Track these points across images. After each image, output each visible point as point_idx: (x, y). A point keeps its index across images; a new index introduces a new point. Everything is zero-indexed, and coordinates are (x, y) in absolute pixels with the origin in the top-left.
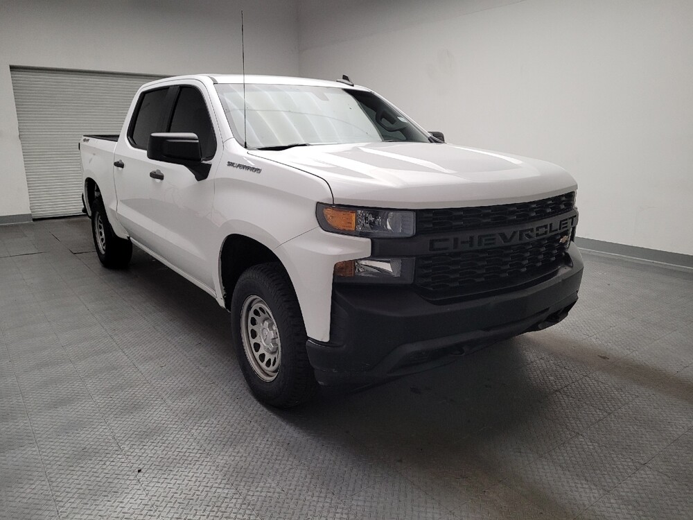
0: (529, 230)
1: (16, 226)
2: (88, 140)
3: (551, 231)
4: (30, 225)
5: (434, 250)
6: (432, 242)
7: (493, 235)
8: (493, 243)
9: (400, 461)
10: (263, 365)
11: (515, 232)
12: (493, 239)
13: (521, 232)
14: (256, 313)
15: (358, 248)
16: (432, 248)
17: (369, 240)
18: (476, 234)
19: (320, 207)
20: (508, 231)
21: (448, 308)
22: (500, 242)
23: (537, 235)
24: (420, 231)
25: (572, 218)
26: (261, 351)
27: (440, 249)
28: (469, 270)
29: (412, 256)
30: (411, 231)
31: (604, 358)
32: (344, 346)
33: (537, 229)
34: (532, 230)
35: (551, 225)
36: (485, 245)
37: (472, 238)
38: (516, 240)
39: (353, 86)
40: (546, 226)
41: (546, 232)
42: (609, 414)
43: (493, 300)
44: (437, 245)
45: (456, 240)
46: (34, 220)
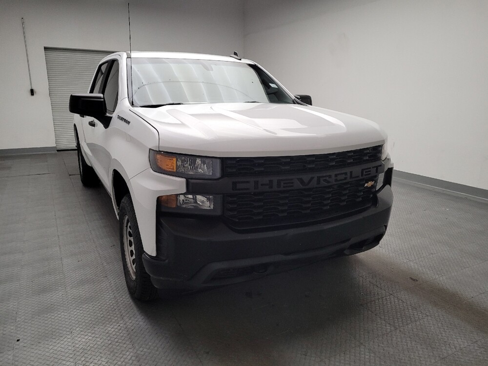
0: (328, 176)
1: (45, 154)
3: (351, 177)
4: (56, 154)
5: (236, 190)
6: (234, 184)
7: (292, 179)
8: (292, 186)
9: (208, 353)
11: (312, 178)
12: (292, 183)
13: (319, 178)
15: (175, 186)
16: (234, 188)
17: (184, 180)
18: (275, 179)
19: (151, 153)
20: (306, 177)
21: (249, 237)
22: (297, 185)
23: (336, 180)
24: (224, 174)
25: (377, 167)
26: (134, 256)
27: (242, 189)
28: (272, 207)
29: (220, 194)
30: (218, 175)
31: (414, 280)
32: (167, 261)
33: (336, 175)
34: (330, 176)
35: (351, 172)
36: (284, 187)
37: (271, 181)
38: (314, 184)
39: (240, 60)
40: (346, 174)
41: (346, 178)
42: (396, 329)
43: (292, 232)
44: (239, 186)
45: (256, 183)
46: (58, 151)
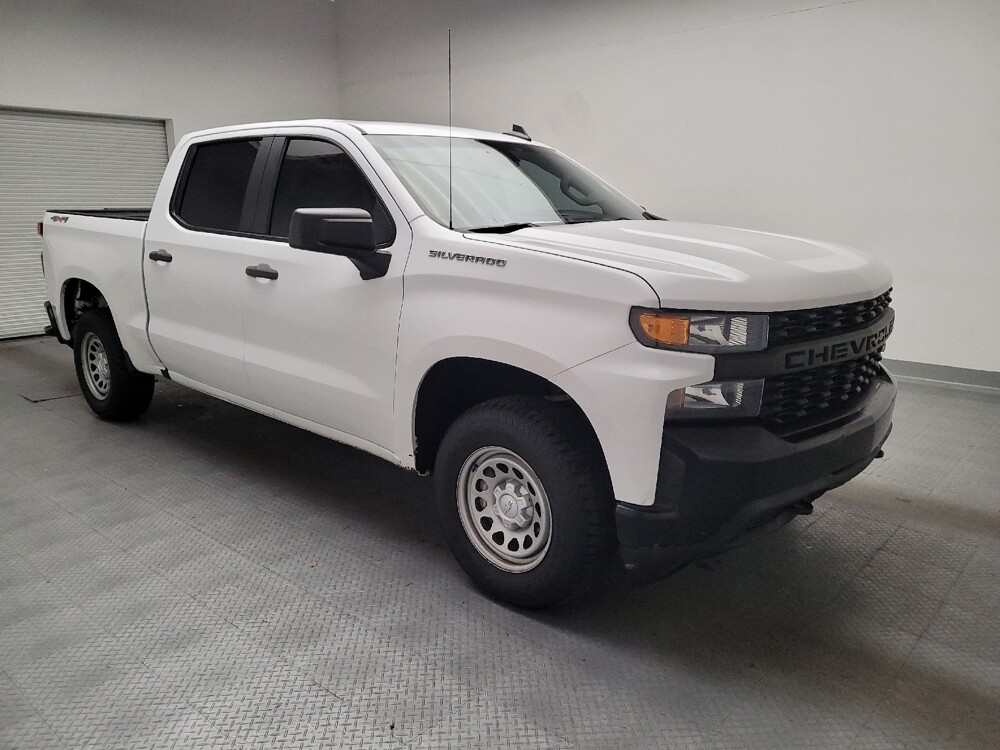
0: (875, 336)
2: (66, 219)
5: (793, 366)
6: (787, 356)
7: (846, 344)
8: (845, 355)
10: (504, 548)
11: (863, 340)
12: (846, 350)
13: (868, 339)
14: (488, 472)
15: (696, 370)
16: (788, 365)
17: (711, 357)
18: (830, 345)
19: (635, 312)
20: (858, 339)
23: (879, 342)
24: (775, 343)
26: (496, 528)
27: (795, 367)
38: (864, 349)
39: (530, 140)
40: (883, 331)
41: (884, 338)
